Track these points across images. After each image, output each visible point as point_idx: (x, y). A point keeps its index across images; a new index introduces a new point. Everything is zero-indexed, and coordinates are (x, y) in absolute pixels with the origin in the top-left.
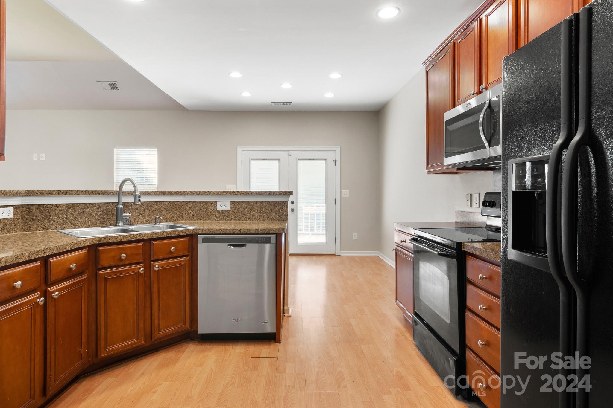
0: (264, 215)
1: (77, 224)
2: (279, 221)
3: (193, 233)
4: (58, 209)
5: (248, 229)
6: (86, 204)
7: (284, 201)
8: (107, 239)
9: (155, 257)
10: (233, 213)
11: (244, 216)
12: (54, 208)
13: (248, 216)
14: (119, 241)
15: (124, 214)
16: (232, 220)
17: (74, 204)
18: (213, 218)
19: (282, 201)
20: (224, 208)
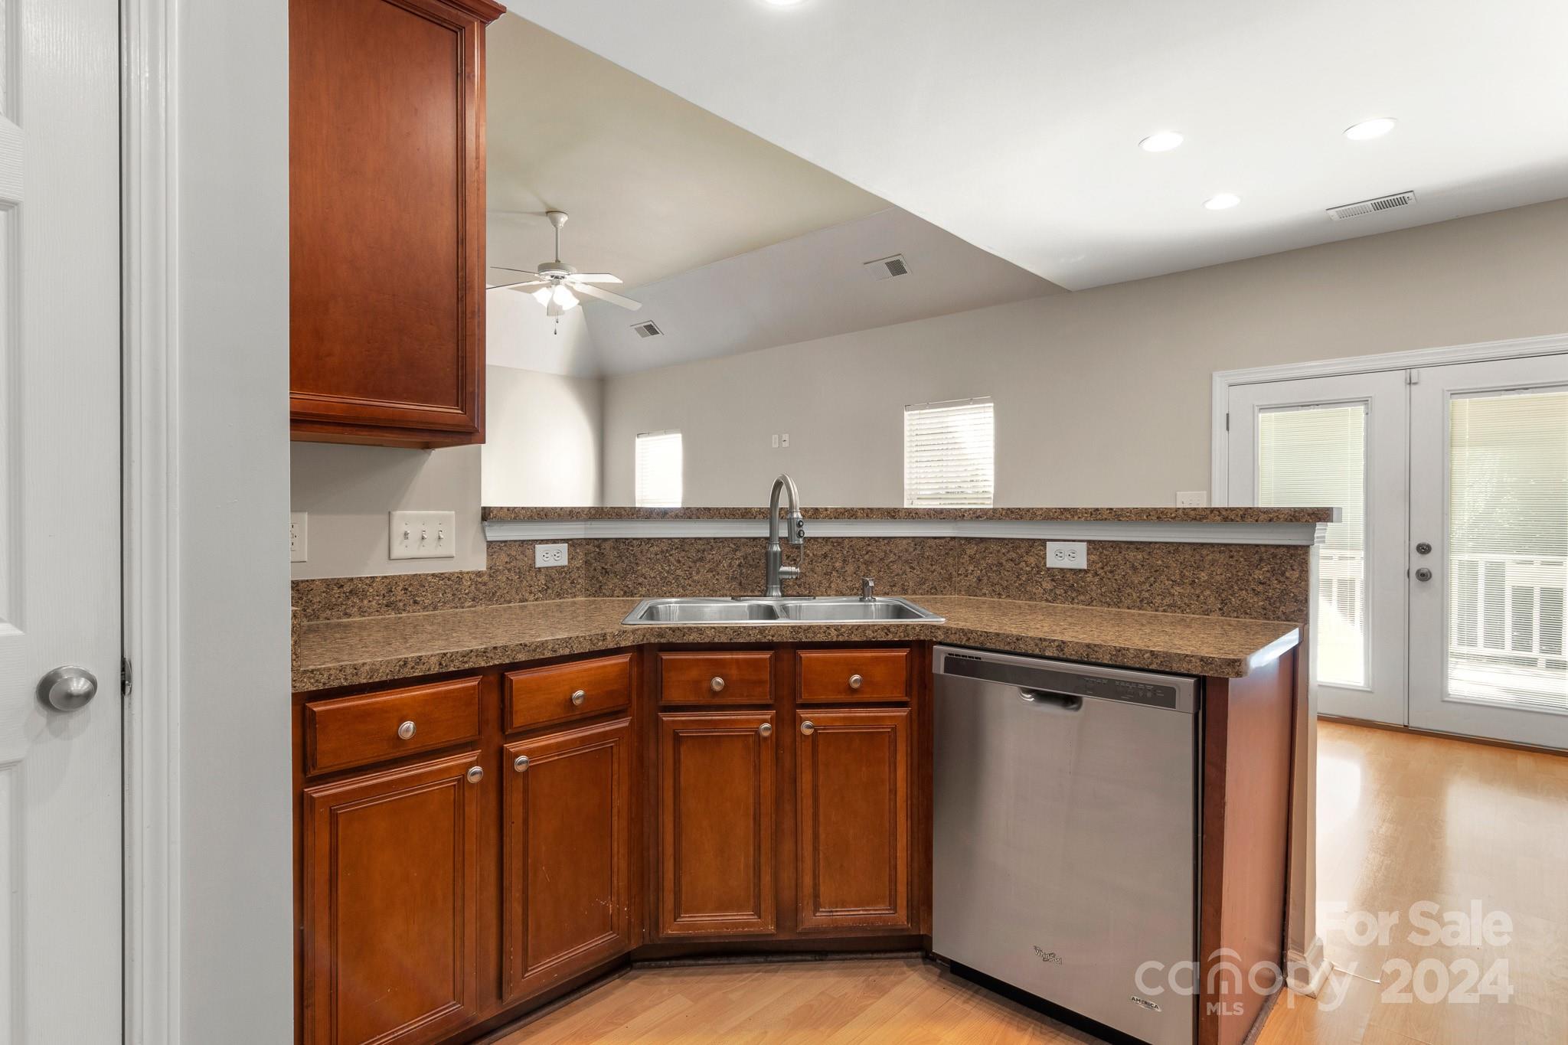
0: (1208, 592)
1: (690, 586)
2: (1269, 619)
3: (922, 638)
4: (651, 549)
5: (1088, 646)
6: (708, 539)
7: (1288, 547)
8: (678, 633)
9: (805, 697)
10: (1097, 579)
11: (1134, 595)
12: (645, 547)
13: (1147, 595)
14: (707, 640)
15: (783, 569)
16: (1094, 603)
17: (683, 540)
18: (1035, 594)
19: (1283, 546)
20: (1066, 563)
